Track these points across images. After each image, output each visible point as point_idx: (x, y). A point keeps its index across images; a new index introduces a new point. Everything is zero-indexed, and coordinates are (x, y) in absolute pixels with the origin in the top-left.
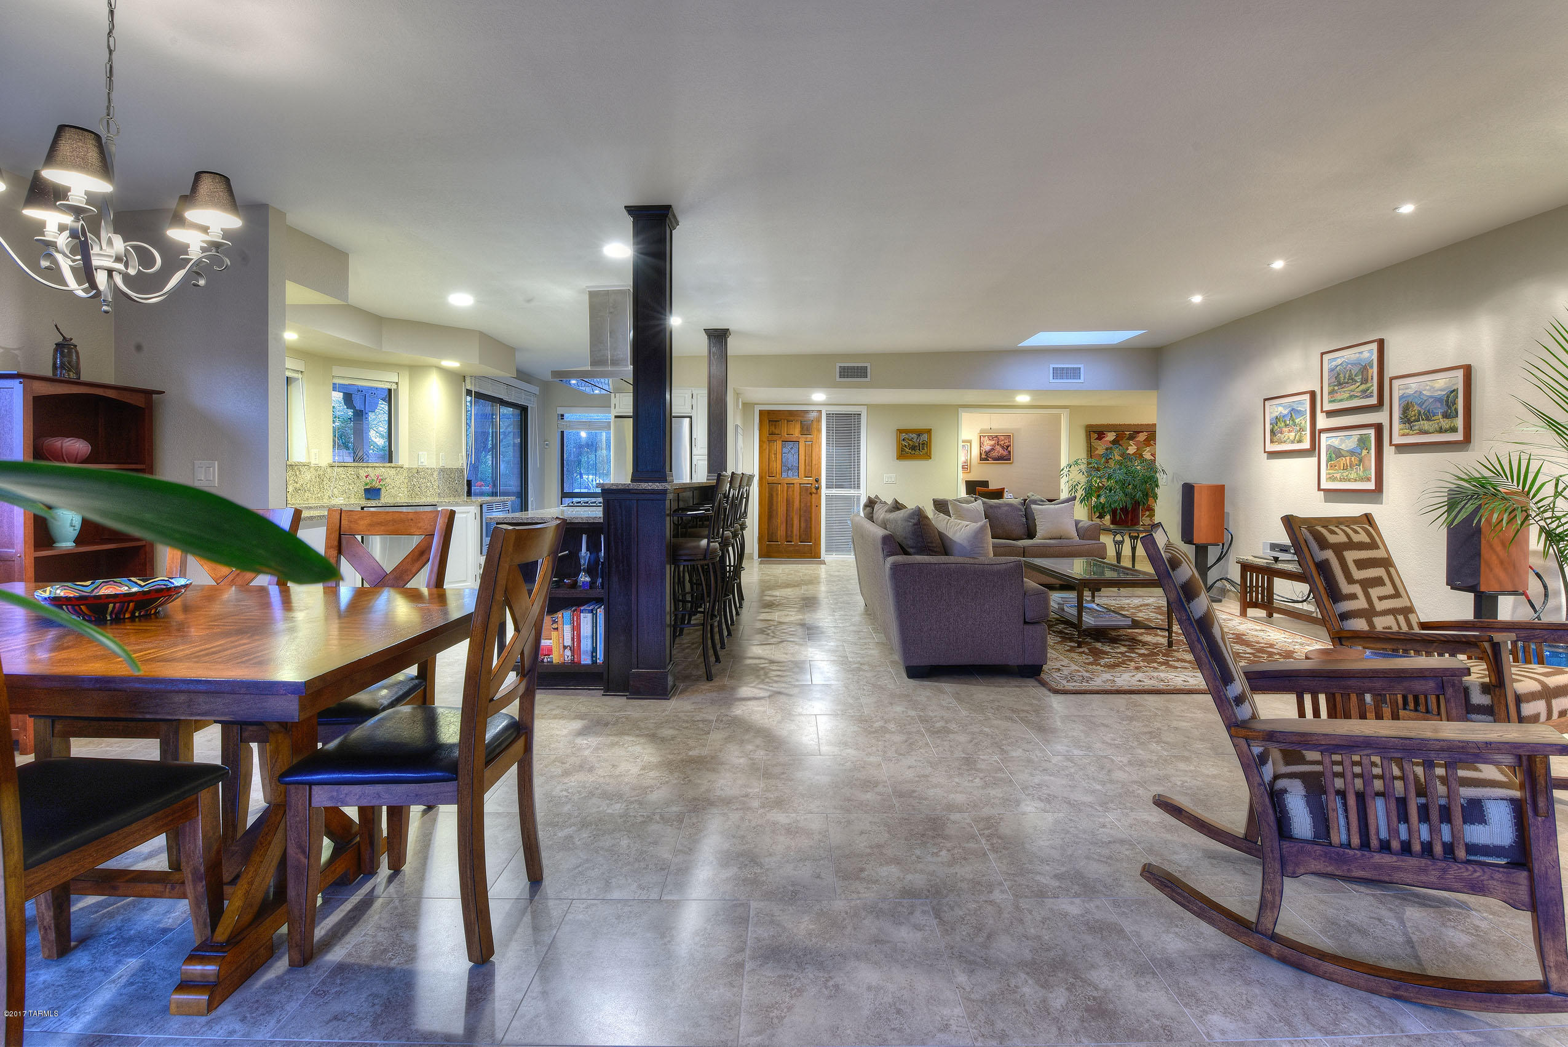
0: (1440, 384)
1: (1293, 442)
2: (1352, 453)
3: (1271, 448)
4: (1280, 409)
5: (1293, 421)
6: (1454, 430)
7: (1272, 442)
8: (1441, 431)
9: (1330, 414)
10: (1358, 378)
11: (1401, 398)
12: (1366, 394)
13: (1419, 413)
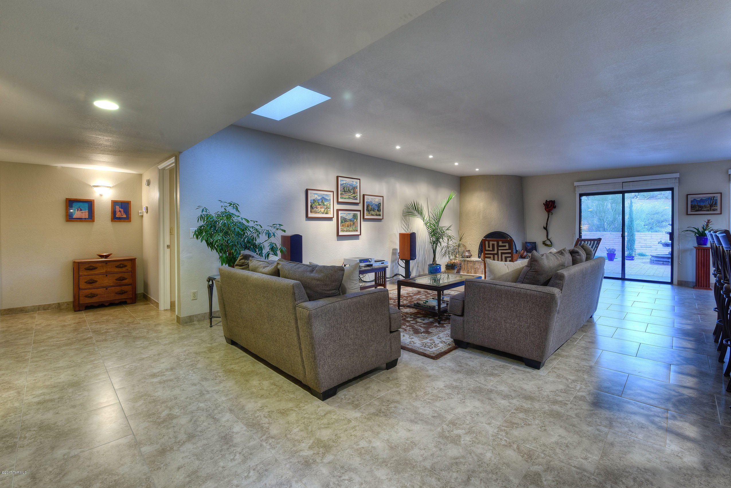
0: (377, 200)
1: (323, 213)
2: (351, 220)
3: (310, 215)
4: (316, 196)
5: (323, 203)
6: (380, 215)
7: (311, 212)
8: (377, 215)
9: (339, 203)
10: (352, 191)
11: (366, 202)
12: (354, 198)
13: (371, 208)
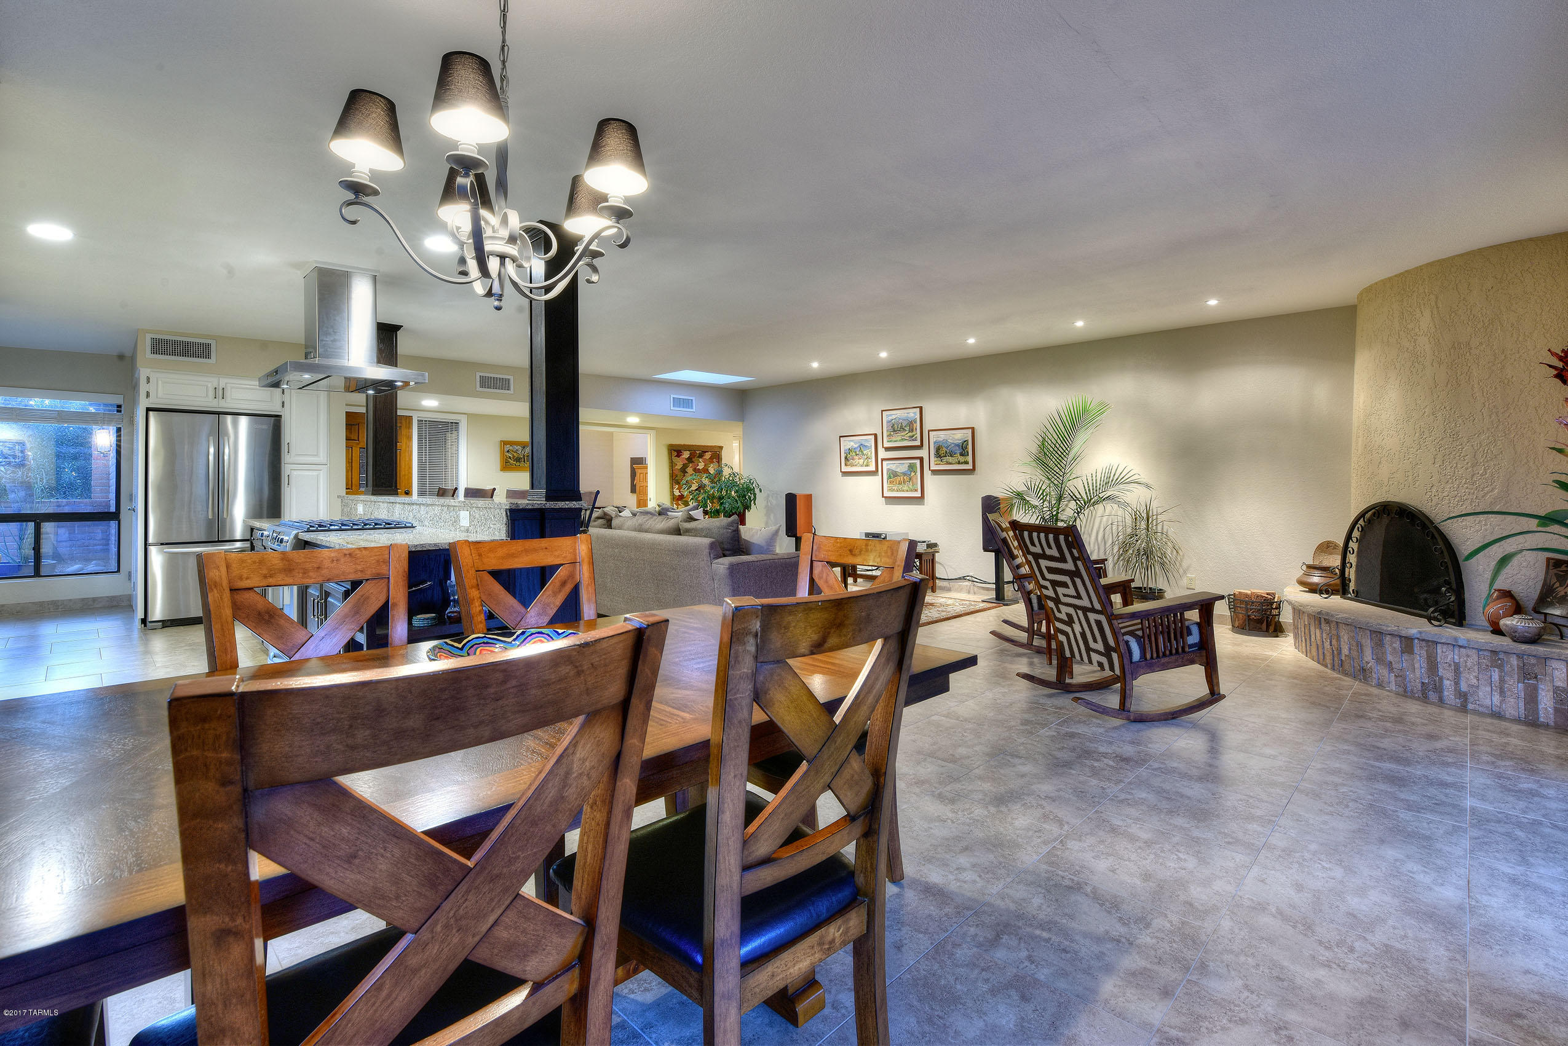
0: (959, 436)
1: (861, 466)
2: (904, 474)
3: (845, 469)
4: (852, 443)
5: (862, 452)
6: (966, 463)
7: (846, 465)
8: (959, 463)
9: (887, 449)
10: (907, 428)
11: (935, 443)
12: (912, 438)
13: (946, 452)
